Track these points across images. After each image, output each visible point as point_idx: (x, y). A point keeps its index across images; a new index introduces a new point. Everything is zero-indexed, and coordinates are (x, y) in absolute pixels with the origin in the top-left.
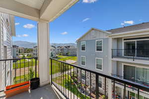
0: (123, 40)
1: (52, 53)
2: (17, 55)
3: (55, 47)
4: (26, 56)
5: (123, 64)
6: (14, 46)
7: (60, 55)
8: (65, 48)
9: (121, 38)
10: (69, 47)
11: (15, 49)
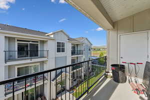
0: (16, 40)
5: (16, 67)
9: (14, 38)
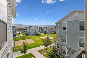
1: (36, 31)
2: (16, 32)
3: (37, 27)
4: (20, 33)
6: (14, 27)
7: (41, 33)
8: (44, 28)
10: (47, 27)
11: (15, 28)
